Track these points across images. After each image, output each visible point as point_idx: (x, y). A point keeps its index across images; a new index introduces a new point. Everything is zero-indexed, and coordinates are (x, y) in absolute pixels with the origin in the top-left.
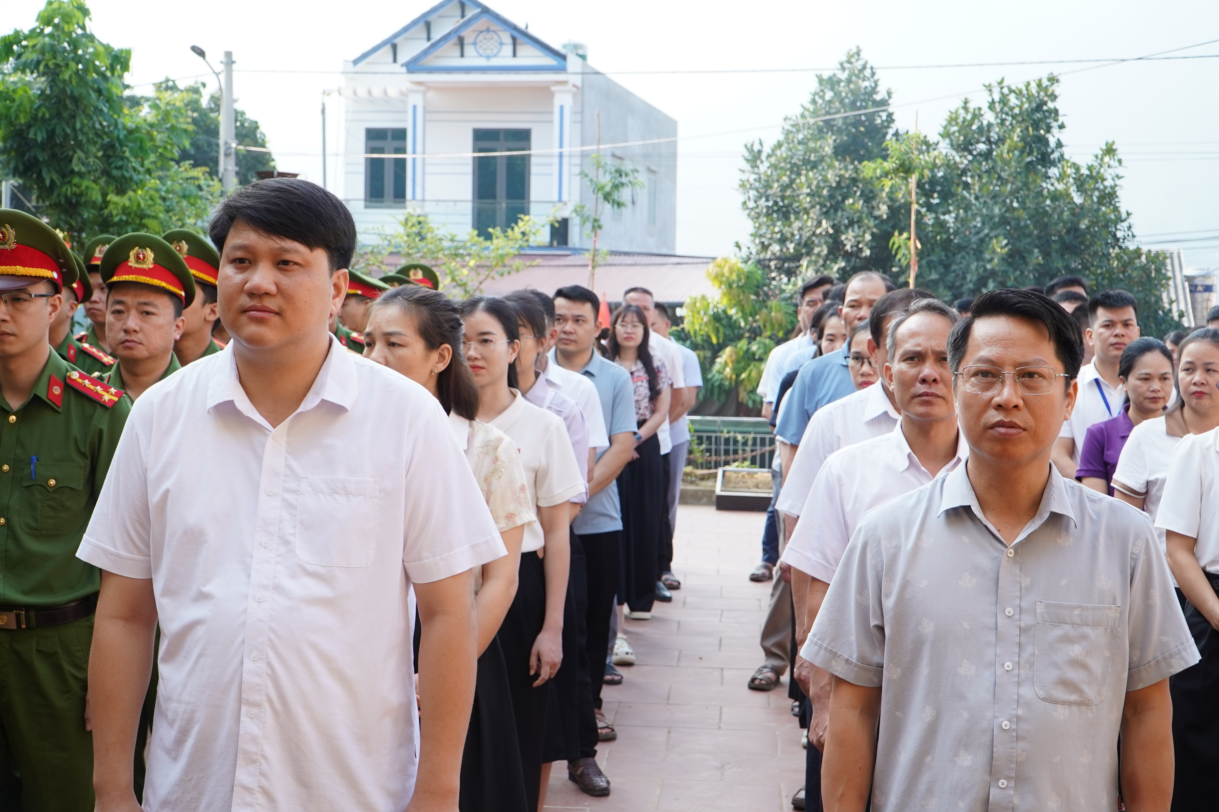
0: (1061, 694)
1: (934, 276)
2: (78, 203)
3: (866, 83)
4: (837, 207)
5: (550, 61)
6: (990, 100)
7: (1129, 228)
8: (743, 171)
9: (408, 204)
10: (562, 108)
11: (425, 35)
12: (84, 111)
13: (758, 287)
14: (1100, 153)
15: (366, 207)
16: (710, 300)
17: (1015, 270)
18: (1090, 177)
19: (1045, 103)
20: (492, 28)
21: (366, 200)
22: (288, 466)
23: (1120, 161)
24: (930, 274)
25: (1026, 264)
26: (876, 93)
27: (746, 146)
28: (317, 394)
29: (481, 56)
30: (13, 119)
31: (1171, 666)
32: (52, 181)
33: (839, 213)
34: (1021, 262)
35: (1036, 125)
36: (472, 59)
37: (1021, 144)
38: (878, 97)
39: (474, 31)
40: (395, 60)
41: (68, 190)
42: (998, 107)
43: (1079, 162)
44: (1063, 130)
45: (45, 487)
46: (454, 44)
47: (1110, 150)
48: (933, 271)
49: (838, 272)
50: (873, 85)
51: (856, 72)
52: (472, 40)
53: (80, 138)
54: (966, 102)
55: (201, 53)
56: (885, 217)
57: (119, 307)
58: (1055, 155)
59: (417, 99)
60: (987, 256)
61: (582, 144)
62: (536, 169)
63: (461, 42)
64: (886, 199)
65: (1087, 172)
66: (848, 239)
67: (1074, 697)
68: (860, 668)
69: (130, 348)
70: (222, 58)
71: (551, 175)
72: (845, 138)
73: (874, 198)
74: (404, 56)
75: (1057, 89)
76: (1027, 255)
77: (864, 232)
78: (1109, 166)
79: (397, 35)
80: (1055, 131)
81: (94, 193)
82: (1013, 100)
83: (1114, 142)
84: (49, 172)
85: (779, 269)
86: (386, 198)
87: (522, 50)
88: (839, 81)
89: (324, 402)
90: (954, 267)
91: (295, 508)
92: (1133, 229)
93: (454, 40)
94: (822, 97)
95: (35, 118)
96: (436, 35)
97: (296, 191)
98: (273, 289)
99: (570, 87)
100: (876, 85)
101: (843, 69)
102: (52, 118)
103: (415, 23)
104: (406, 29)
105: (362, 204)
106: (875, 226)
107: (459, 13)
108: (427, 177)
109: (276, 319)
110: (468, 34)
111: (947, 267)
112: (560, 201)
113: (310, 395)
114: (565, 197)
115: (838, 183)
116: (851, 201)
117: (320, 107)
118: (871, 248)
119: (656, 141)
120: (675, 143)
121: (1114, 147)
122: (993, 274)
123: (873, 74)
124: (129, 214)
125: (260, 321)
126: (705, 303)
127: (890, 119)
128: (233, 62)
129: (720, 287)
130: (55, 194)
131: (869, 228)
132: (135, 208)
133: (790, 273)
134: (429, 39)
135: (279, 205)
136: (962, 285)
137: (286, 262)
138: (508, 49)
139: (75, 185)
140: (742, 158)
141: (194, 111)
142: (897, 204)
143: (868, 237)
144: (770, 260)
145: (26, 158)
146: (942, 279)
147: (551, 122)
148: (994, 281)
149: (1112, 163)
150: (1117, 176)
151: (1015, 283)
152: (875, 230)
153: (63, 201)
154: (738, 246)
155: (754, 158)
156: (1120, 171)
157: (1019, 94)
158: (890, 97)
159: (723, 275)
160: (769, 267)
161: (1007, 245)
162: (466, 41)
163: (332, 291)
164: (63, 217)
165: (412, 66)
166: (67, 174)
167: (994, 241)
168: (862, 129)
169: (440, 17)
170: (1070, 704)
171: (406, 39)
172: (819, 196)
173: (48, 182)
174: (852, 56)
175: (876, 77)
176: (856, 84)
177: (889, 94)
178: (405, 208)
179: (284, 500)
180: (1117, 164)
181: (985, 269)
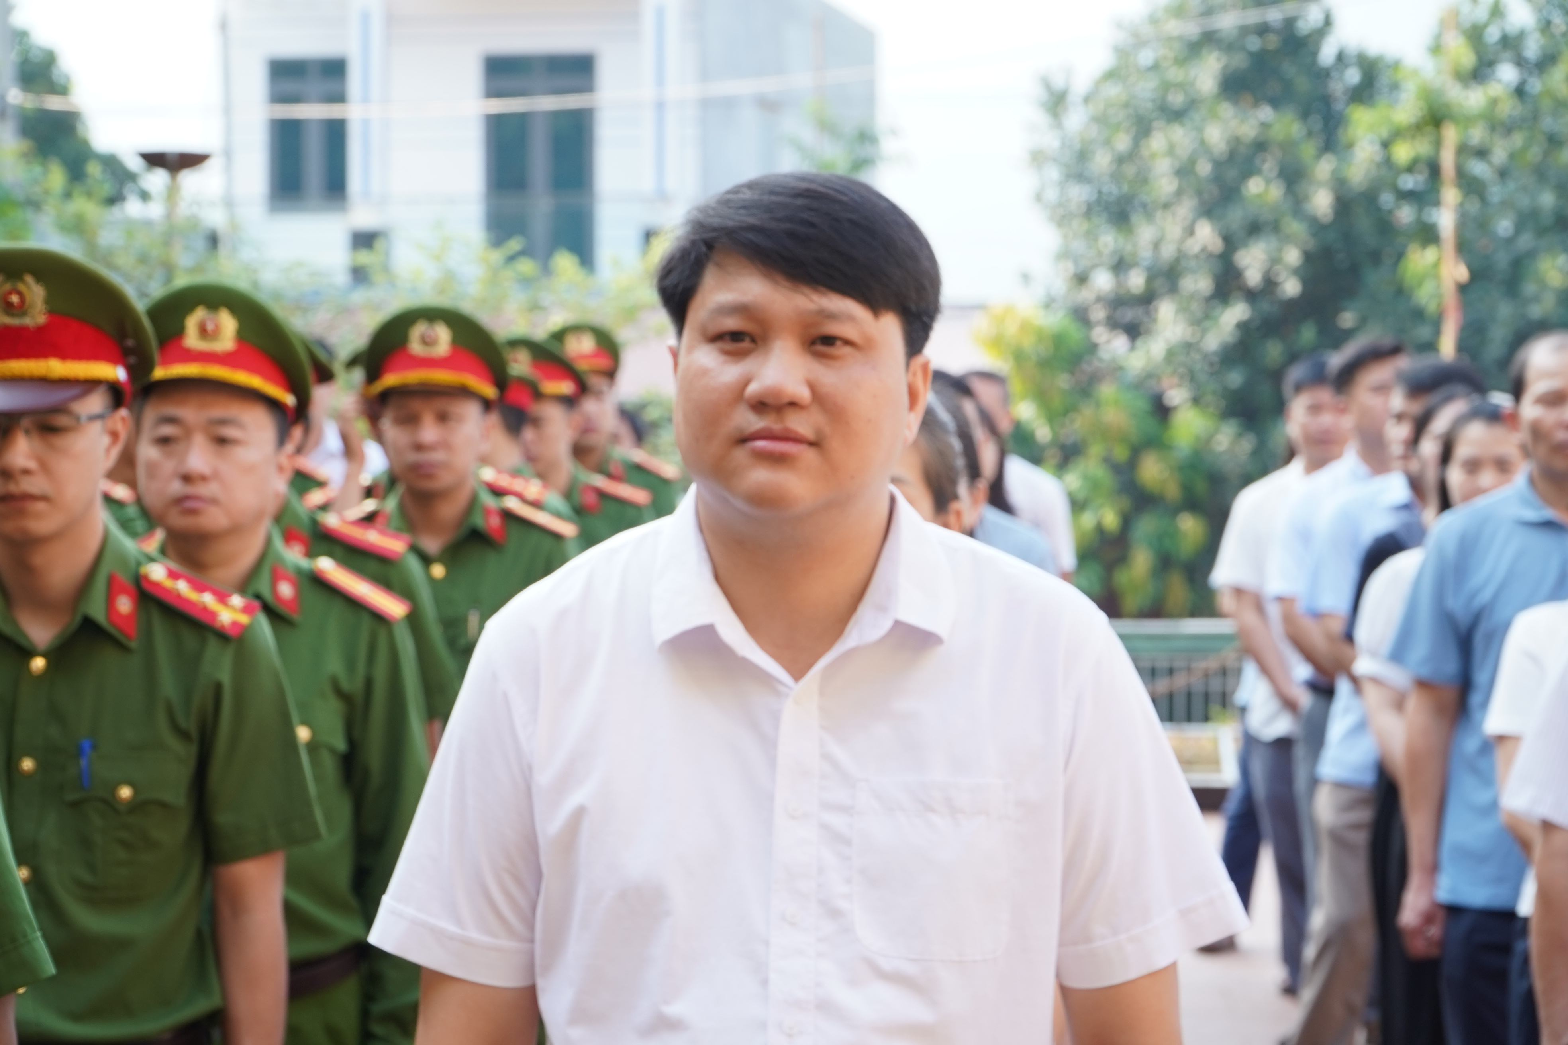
4: (1230, 196)
10: (660, 7)
22: (826, 757)
28: (883, 609)
33: (1235, 210)
45: (110, 803)
56: (1326, 216)
57: (167, 430)
60: (1530, 291)
66: (1252, 262)
69: (193, 512)
73: (1302, 176)
77: (1286, 247)
85: (1113, 324)
86: (309, 196)
89: (898, 624)
91: (848, 842)
97: (844, 198)
98: (803, 394)
105: (263, 206)
106: (1307, 234)
109: (808, 455)
112: (659, 194)
113: (865, 611)
114: (670, 186)
115: (1231, 149)
116: (1257, 183)
120: (872, 76)
125: (778, 460)
131: (1295, 239)
133: (1134, 331)
135: (812, 225)
137: (829, 340)
144: (1093, 305)
147: (638, 35)
155: (1055, 101)
159: (1005, 339)
160: (1091, 319)
163: (905, 399)
168: (1274, 40)
172: (1194, 176)
178: (347, 212)
179: (824, 827)
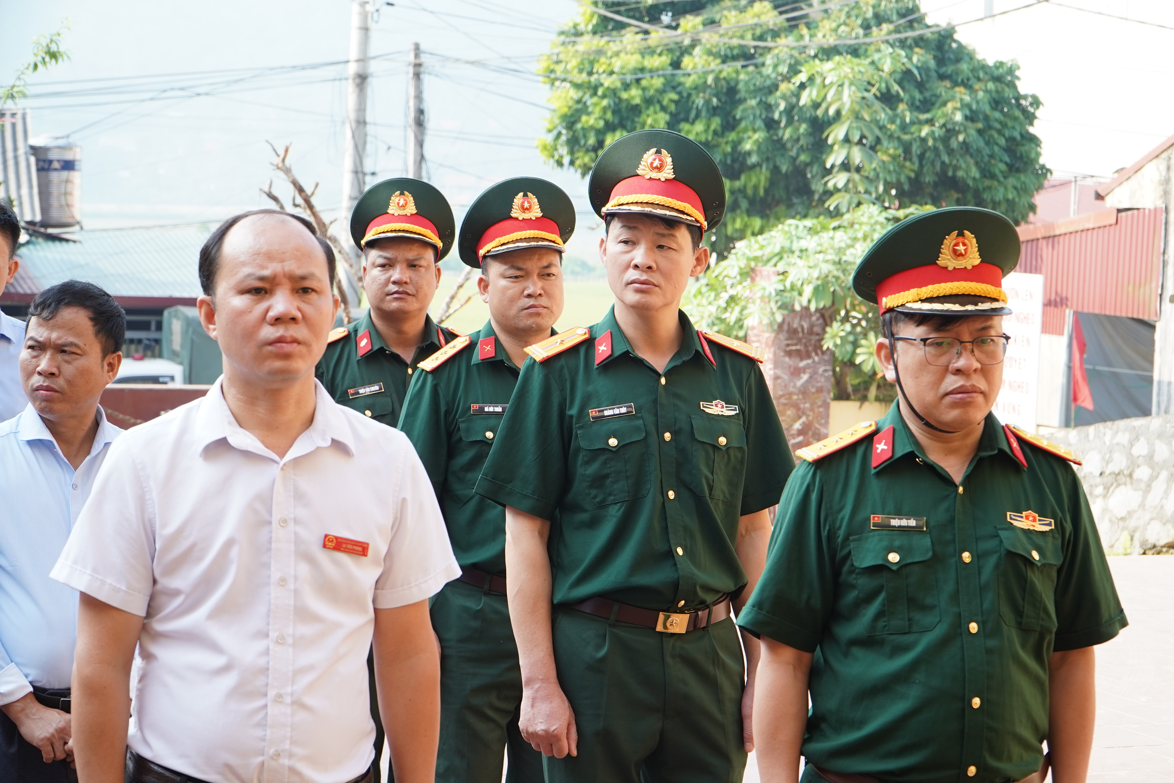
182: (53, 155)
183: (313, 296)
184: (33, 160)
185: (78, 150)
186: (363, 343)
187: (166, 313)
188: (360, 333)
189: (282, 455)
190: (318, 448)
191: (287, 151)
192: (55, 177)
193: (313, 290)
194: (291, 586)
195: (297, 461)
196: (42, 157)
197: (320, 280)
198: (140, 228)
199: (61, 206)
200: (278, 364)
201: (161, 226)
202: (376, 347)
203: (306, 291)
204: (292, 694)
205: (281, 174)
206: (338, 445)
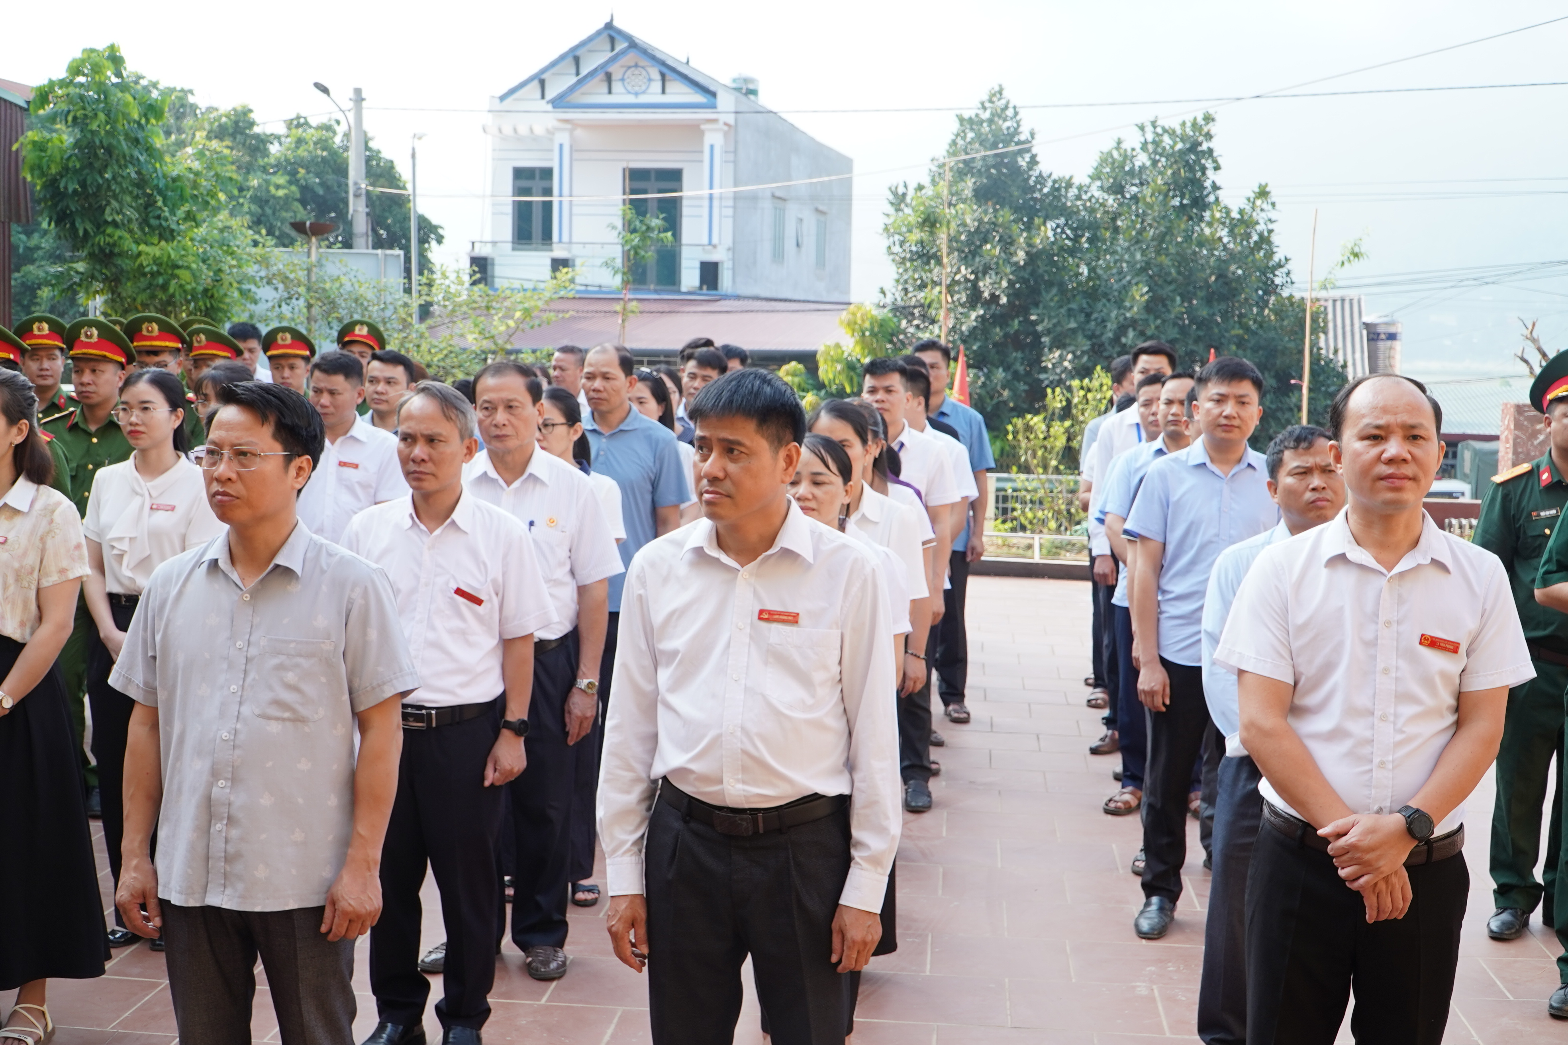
0: (274, 711)
1: (1073, 325)
2: (112, 254)
3: (1008, 124)
4: (974, 253)
5: (699, 98)
6: (1143, 140)
7: (1288, 274)
8: (888, 215)
9: (555, 246)
10: (712, 147)
11: (574, 71)
12: (117, 161)
13: (892, 335)
14: (1252, 196)
15: (514, 249)
16: (844, 348)
17: (1156, 318)
18: (1242, 221)
19: (1200, 144)
20: (641, 63)
21: (513, 242)
23: (1273, 204)
24: (1069, 323)
25: (1169, 311)
26: (1018, 134)
27: (890, 189)
29: (629, 92)
30: (45, 168)
31: (383, 692)
32: (86, 231)
33: (977, 259)
34: (1164, 310)
35: (1190, 168)
36: (620, 95)
37: (1164, 188)
38: (1023, 137)
39: (622, 66)
40: (543, 97)
41: (101, 240)
42: (1151, 148)
43: (1230, 206)
44: (1218, 172)
46: (602, 81)
47: (1263, 193)
48: (1072, 320)
49: (976, 320)
50: (1015, 125)
51: (999, 111)
52: (620, 77)
53: (113, 187)
54: (1119, 142)
55: (325, 90)
56: (1022, 263)
58: (1211, 198)
59: (563, 138)
60: (1127, 304)
61: (735, 185)
62: (686, 211)
63: (609, 78)
64: (1024, 245)
65: (1238, 216)
66: (986, 286)
67: (287, 715)
68: (146, 691)
70: (351, 94)
71: (701, 216)
72: (985, 181)
73: (1011, 243)
74: (551, 94)
75: (1213, 128)
76: (1168, 303)
77: (1001, 279)
78: (1262, 210)
79: (544, 71)
80: (1210, 173)
81: (127, 243)
82: (1167, 140)
83: (1267, 185)
84: (83, 222)
86: (534, 241)
87: (671, 87)
88: (981, 122)
90: (1094, 316)
92: (1291, 275)
93: (601, 76)
94: (964, 138)
95: (66, 169)
96: (584, 72)
99: (720, 125)
100: (1019, 126)
101: (984, 108)
102: (82, 168)
103: (563, 57)
104: (553, 64)
105: (510, 245)
106: (1012, 273)
107: (608, 47)
108: (574, 218)
110: (616, 70)
111: (1088, 315)
112: (710, 244)
114: (715, 240)
115: (978, 229)
116: (988, 246)
117: (410, 152)
118: (1008, 296)
119: (826, 179)
120: (850, 180)
121: (1268, 189)
122: (1133, 323)
123: (1016, 114)
124: (160, 265)
126: (839, 351)
127: (1033, 161)
128: (363, 99)
129: (853, 335)
130: (90, 244)
131: (1006, 275)
132: (165, 259)
134: (578, 74)
136: (1102, 334)
138: (657, 86)
139: (109, 235)
140: (886, 202)
141: (323, 149)
142: (1035, 250)
143: (1004, 284)
144: (915, 307)
145: (59, 208)
146: (1081, 328)
147: (701, 161)
148: (1134, 330)
149: (1265, 206)
150: (1270, 220)
151: (1156, 333)
152: (1011, 277)
153: (97, 251)
154: (883, 292)
155: (899, 200)
156: (1273, 215)
157: (1172, 133)
158: (1033, 138)
159: (855, 323)
160: (913, 314)
161: (1147, 292)
162: (614, 77)
164: (98, 267)
165: (559, 102)
166: (100, 225)
167: (1135, 288)
168: (1005, 171)
169: (590, 51)
170: (283, 720)
171: (554, 74)
172: (957, 242)
173: (81, 233)
174: (994, 95)
175: (1018, 118)
176: (996, 124)
177: (1032, 135)
178: (551, 250)
180: (1270, 207)
181: (1126, 319)
182: (1380, 329)
183: (1421, 442)
184: (1365, 332)
185: (1399, 325)
186: (1545, 476)
187: (1460, 446)
188: (1542, 469)
189: (1390, 569)
190: (1419, 566)
191: (1534, 325)
192: (1382, 345)
193: (1421, 437)
194: (1394, 675)
195: (1401, 574)
196: (1372, 330)
197: (1427, 429)
198: (1442, 383)
199: (1386, 366)
200: (1390, 495)
201: (1458, 381)
202: (1555, 480)
203: (1415, 437)
204: (1393, 761)
205: (1529, 342)
206: (1436, 563)
